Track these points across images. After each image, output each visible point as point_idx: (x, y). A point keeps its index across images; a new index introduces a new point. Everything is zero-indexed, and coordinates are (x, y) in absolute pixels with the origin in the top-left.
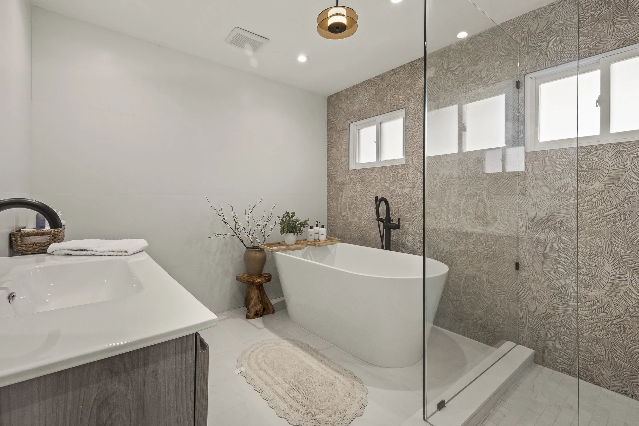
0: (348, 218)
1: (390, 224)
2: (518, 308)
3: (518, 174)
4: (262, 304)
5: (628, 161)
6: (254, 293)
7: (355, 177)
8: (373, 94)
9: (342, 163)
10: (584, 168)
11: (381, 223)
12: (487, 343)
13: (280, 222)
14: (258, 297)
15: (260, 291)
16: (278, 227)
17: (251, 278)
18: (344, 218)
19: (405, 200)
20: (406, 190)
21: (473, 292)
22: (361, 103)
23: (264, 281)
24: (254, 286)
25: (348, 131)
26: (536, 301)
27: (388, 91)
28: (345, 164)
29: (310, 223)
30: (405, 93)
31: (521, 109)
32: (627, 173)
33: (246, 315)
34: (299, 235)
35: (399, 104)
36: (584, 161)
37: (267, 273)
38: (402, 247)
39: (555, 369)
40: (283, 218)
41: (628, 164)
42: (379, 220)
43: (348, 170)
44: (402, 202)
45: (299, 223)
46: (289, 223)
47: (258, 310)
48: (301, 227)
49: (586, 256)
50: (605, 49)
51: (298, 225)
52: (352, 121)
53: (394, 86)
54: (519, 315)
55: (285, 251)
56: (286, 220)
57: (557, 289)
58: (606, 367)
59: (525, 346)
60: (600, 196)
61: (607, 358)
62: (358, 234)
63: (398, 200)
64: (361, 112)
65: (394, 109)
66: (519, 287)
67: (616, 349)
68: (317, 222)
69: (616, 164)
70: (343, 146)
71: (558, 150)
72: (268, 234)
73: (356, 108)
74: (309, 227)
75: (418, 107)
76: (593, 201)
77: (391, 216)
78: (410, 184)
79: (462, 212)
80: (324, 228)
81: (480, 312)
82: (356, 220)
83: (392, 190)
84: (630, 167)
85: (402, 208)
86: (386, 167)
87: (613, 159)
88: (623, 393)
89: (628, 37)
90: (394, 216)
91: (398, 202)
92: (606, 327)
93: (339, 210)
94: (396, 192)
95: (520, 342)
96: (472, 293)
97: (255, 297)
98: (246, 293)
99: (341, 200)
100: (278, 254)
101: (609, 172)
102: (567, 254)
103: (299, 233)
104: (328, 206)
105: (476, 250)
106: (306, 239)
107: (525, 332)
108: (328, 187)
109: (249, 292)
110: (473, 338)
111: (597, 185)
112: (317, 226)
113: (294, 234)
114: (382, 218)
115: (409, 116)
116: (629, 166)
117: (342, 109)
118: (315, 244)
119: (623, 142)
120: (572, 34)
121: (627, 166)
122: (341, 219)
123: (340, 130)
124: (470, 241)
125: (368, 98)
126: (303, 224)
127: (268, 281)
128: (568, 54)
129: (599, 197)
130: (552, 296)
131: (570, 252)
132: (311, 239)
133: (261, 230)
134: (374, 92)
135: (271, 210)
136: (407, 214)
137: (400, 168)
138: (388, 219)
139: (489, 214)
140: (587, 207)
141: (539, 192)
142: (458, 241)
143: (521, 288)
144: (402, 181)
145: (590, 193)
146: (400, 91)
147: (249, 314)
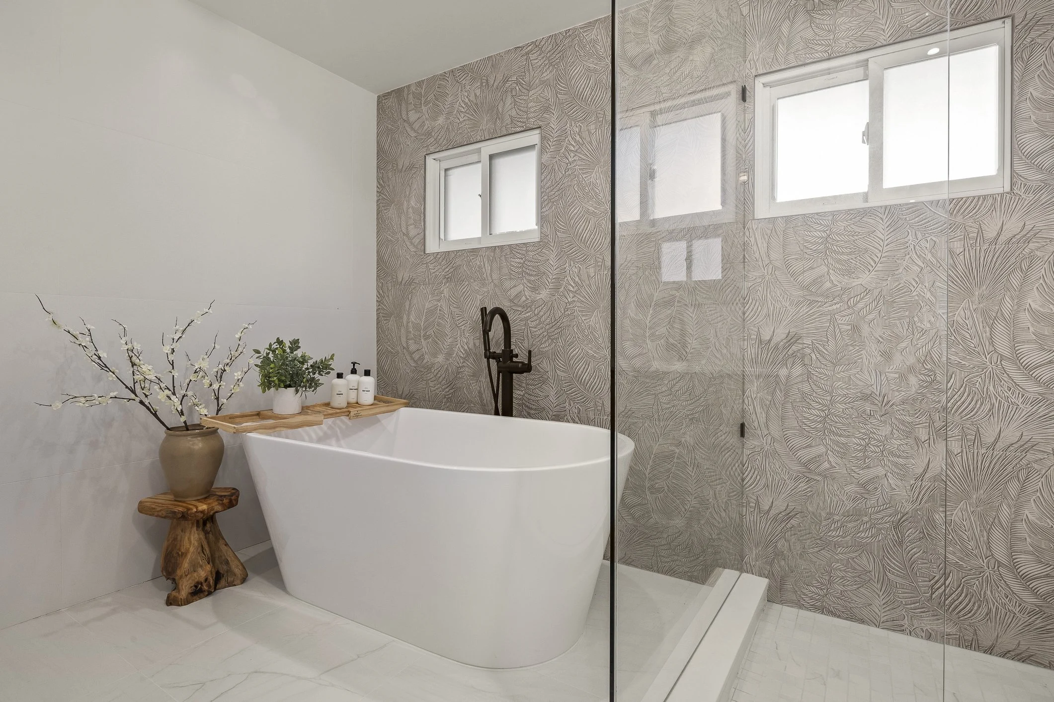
0: (423, 355)
1: (512, 364)
2: (743, 506)
3: (744, 259)
4: (213, 564)
5: (910, 237)
6: (189, 539)
7: (439, 269)
8: (476, 95)
9: (410, 239)
10: (846, 248)
11: (493, 363)
12: (691, 579)
13: (259, 362)
14: (200, 549)
15: (206, 533)
16: (256, 376)
17: (180, 504)
18: (413, 356)
19: (541, 314)
20: (544, 294)
21: (668, 486)
22: (449, 113)
23: (218, 508)
24: (190, 522)
25: (422, 172)
26: (772, 491)
27: (506, 92)
28: (416, 241)
29: (337, 365)
30: (541, 97)
31: (748, 139)
32: (908, 257)
33: (168, 597)
34: (310, 393)
35: (528, 118)
36: (846, 236)
37: (226, 488)
38: (535, 410)
39: (801, 607)
40: (268, 354)
41: (910, 242)
42: (489, 355)
43: (422, 254)
44: (535, 318)
45: (309, 365)
46: (283, 364)
47: (202, 580)
48: (314, 374)
49: (849, 403)
50: (876, 41)
51: (307, 369)
52: (432, 149)
53: (518, 83)
54: (744, 520)
55: (273, 430)
56: (275, 356)
57: (805, 465)
58: (874, 591)
59: (753, 574)
60: (870, 297)
61: (877, 576)
62: (444, 389)
63: (527, 315)
64: (449, 132)
65: (518, 129)
66: (744, 468)
67: (889, 557)
68: (354, 364)
69: (893, 241)
70: (413, 203)
71: (807, 216)
72: (229, 394)
73: (439, 122)
74: (334, 374)
75: (566, 127)
76: (860, 305)
77: (513, 347)
78: (550, 281)
79: (647, 335)
80: (369, 375)
81: (678, 522)
82: (440, 358)
83: (516, 293)
84: (912, 247)
85: (535, 330)
86: (501, 247)
87: (889, 232)
88: (898, 631)
89: (909, 26)
90: (519, 349)
91: (527, 319)
92: (875, 522)
93: (404, 340)
94: (524, 298)
95: (745, 568)
96: (666, 488)
97: (192, 549)
98: (168, 541)
99: (408, 319)
100: (254, 438)
101: (883, 255)
102: (821, 402)
103: (310, 388)
104: (378, 333)
105: (674, 406)
106: (327, 401)
107: (754, 548)
108: (378, 291)
109: (175, 539)
110: (666, 573)
111: (865, 279)
112: (354, 371)
113: (297, 391)
114: (495, 352)
115: (548, 143)
116: (911, 245)
117: (411, 125)
118: (349, 412)
119: (903, 204)
120: (828, 11)
121: (908, 245)
122: (409, 358)
123: (404, 169)
124: (663, 390)
125: (466, 104)
126: (319, 367)
127: (229, 508)
128: (822, 45)
129: (868, 299)
130: (797, 479)
131: (825, 398)
132: (339, 402)
133: (211, 385)
134: (478, 92)
135: (237, 336)
136: (545, 342)
137: (531, 248)
138: (508, 353)
139: (697, 336)
140: (851, 316)
141: (778, 292)
142: (641, 391)
143: (748, 470)
144: (535, 275)
145: (856, 293)
146: (531, 93)
147: (174, 593)
